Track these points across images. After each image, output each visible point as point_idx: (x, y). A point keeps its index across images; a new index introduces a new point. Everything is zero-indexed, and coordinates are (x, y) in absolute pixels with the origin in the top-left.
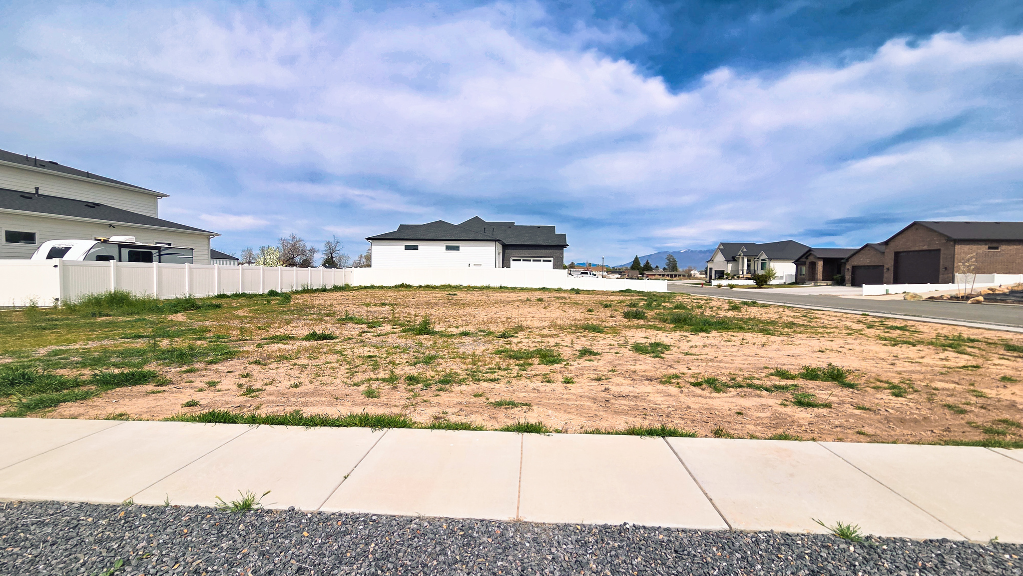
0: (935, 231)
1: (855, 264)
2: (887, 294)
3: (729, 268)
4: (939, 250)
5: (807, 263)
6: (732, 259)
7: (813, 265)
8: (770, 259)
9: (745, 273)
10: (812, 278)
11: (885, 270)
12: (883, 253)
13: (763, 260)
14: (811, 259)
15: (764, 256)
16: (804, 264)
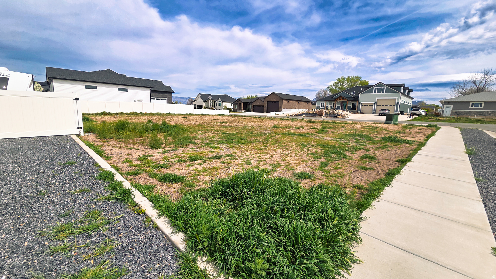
0: (278, 96)
1: (255, 105)
2: (276, 115)
3: (204, 104)
4: (279, 102)
5: (238, 104)
6: (205, 101)
7: (240, 104)
8: (223, 102)
9: (212, 107)
10: (240, 109)
11: (264, 107)
12: (264, 102)
13: (219, 102)
14: (240, 102)
15: (220, 100)
16: (237, 104)
